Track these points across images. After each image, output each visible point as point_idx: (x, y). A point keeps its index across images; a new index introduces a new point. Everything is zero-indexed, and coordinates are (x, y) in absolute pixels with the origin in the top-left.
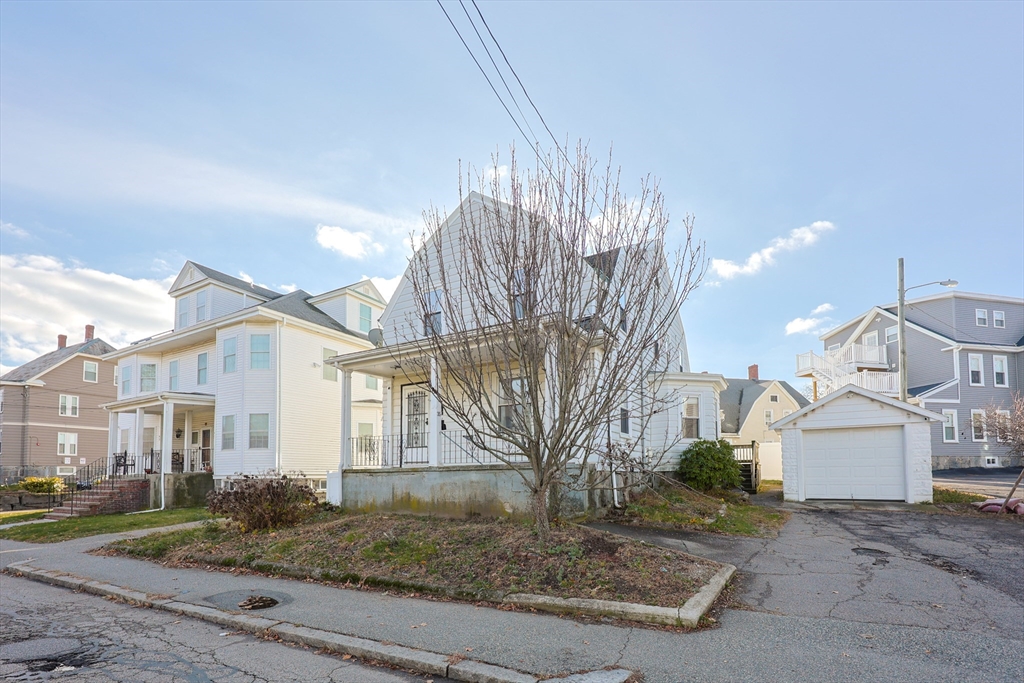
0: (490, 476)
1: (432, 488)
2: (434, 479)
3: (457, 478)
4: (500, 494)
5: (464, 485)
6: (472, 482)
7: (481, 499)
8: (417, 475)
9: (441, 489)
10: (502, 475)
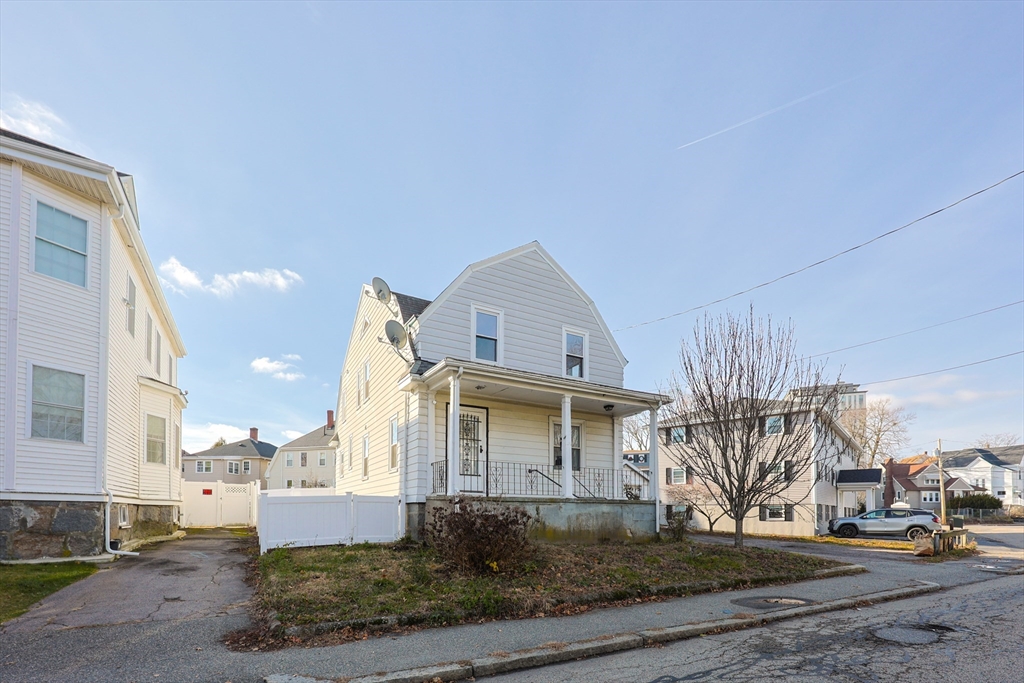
0: (617, 508)
1: (569, 518)
2: (570, 510)
3: (592, 509)
4: (624, 522)
5: (597, 516)
6: (603, 513)
7: (611, 527)
8: (554, 506)
9: (577, 518)
10: (627, 508)
